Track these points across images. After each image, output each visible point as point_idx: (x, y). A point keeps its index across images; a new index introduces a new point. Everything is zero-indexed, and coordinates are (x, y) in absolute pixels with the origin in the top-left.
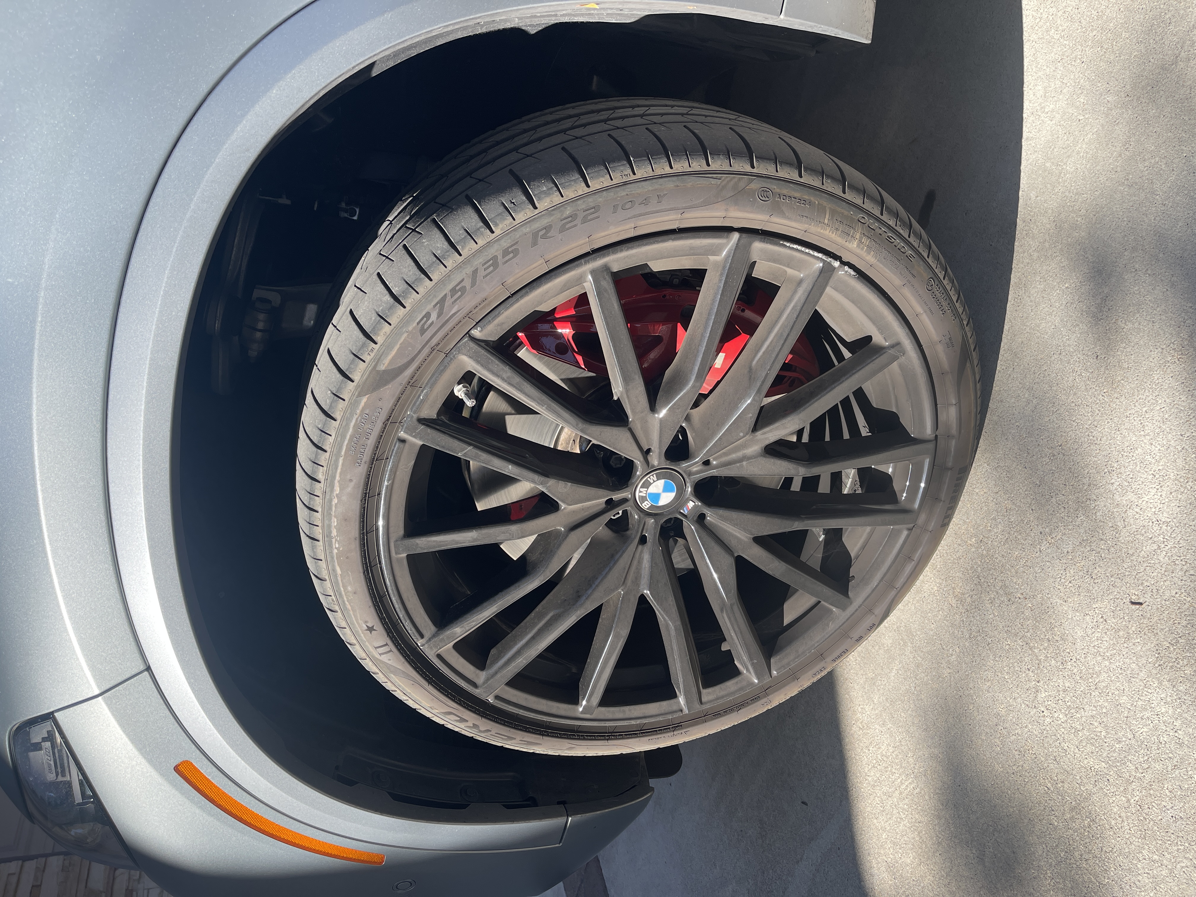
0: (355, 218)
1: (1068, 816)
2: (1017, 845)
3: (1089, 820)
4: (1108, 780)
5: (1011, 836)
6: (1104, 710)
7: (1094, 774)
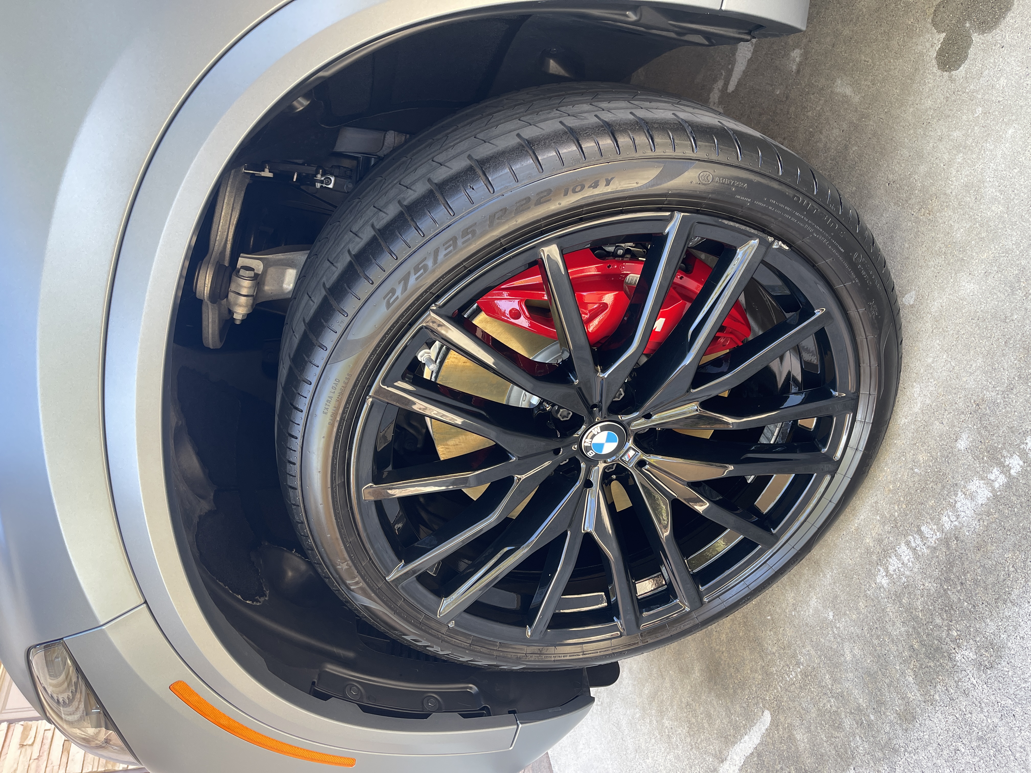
0: (331, 186)
1: (975, 744)
2: (925, 766)
3: (994, 750)
4: (1014, 715)
5: (921, 758)
6: (1012, 652)
7: (1001, 709)
